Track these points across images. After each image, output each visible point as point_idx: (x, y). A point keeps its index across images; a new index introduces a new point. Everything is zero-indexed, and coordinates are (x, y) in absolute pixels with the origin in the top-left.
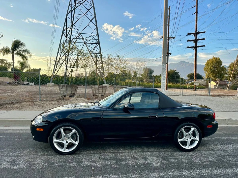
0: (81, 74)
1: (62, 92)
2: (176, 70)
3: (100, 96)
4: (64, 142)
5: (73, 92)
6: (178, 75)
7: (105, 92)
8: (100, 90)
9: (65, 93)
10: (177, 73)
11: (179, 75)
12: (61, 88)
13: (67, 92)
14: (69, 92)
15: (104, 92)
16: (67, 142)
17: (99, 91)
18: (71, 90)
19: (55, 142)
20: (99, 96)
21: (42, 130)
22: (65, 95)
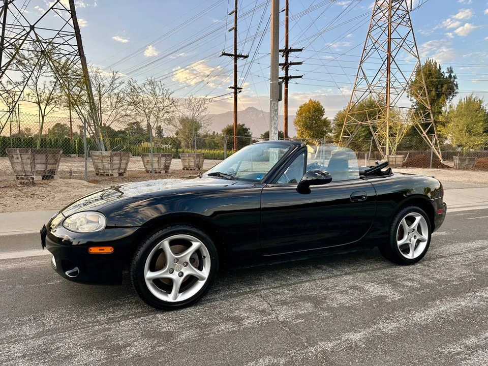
0: (27, 129)
1: (19, 168)
2: (244, 125)
3: (116, 175)
4: (175, 276)
5: (49, 167)
6: (248, 133)
7: (126, 167)
8: (114, 161)
9: (28, 168)
10: (246, 130)
11: (250, 133)
12: (15, 156)
13: (35, 166)
14: (39, 168)
15: (123, 166)
16: (181, 274)
17: (111, 163)
18: (44, 161)
19: (149, 279)
20: (112, 175)
21: (108, 250)
22: (28, 174)
